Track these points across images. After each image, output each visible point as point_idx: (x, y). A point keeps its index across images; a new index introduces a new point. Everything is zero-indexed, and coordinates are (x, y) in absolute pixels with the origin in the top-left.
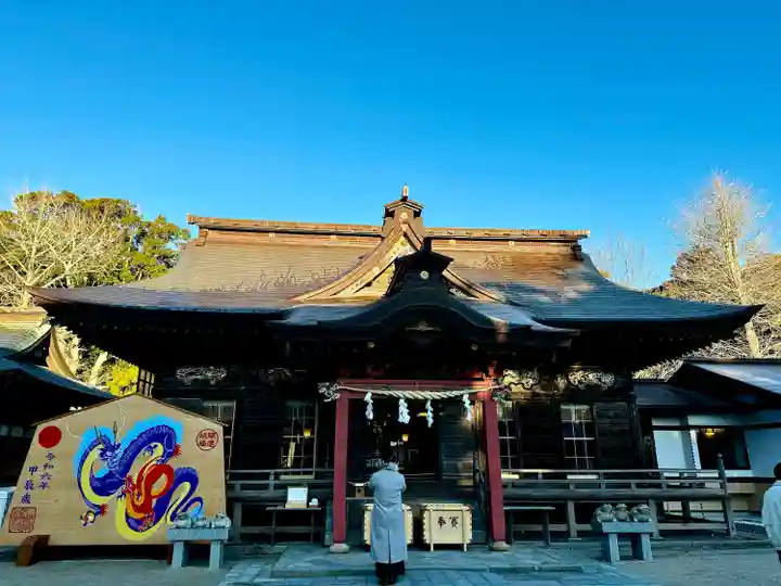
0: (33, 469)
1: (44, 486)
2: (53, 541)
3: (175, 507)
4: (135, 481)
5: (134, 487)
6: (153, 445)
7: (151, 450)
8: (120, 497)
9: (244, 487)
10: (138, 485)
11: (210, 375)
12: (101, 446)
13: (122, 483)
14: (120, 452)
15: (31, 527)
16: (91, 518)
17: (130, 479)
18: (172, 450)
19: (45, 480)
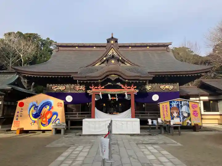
0: (18, 112)
1: (21, 116)
2: (25, 129)
3: (53, 121)
4: (43, 115)
5: (43, 116)
6: (46, 106)
7: (46, 107)
8: (39, 119)
9: (71, 117)
10: (44, 116)
11: (61, 88)
12: (34, 107)
13: (39, 115)
14: (39, 108)
15: (19, 126)
16: (33, 123)
17: (41, 114)
18: (51, 107)
19: (21, 115)
